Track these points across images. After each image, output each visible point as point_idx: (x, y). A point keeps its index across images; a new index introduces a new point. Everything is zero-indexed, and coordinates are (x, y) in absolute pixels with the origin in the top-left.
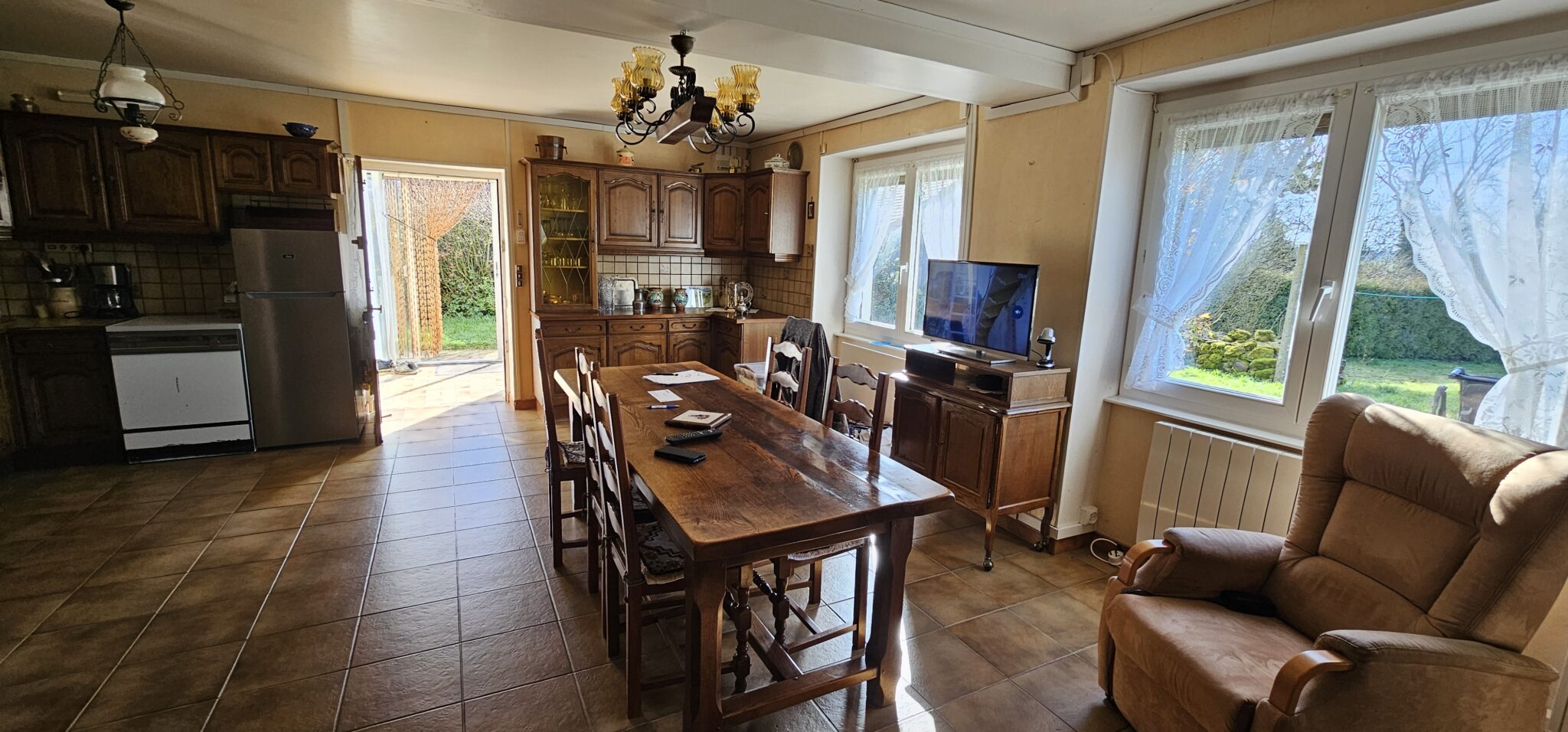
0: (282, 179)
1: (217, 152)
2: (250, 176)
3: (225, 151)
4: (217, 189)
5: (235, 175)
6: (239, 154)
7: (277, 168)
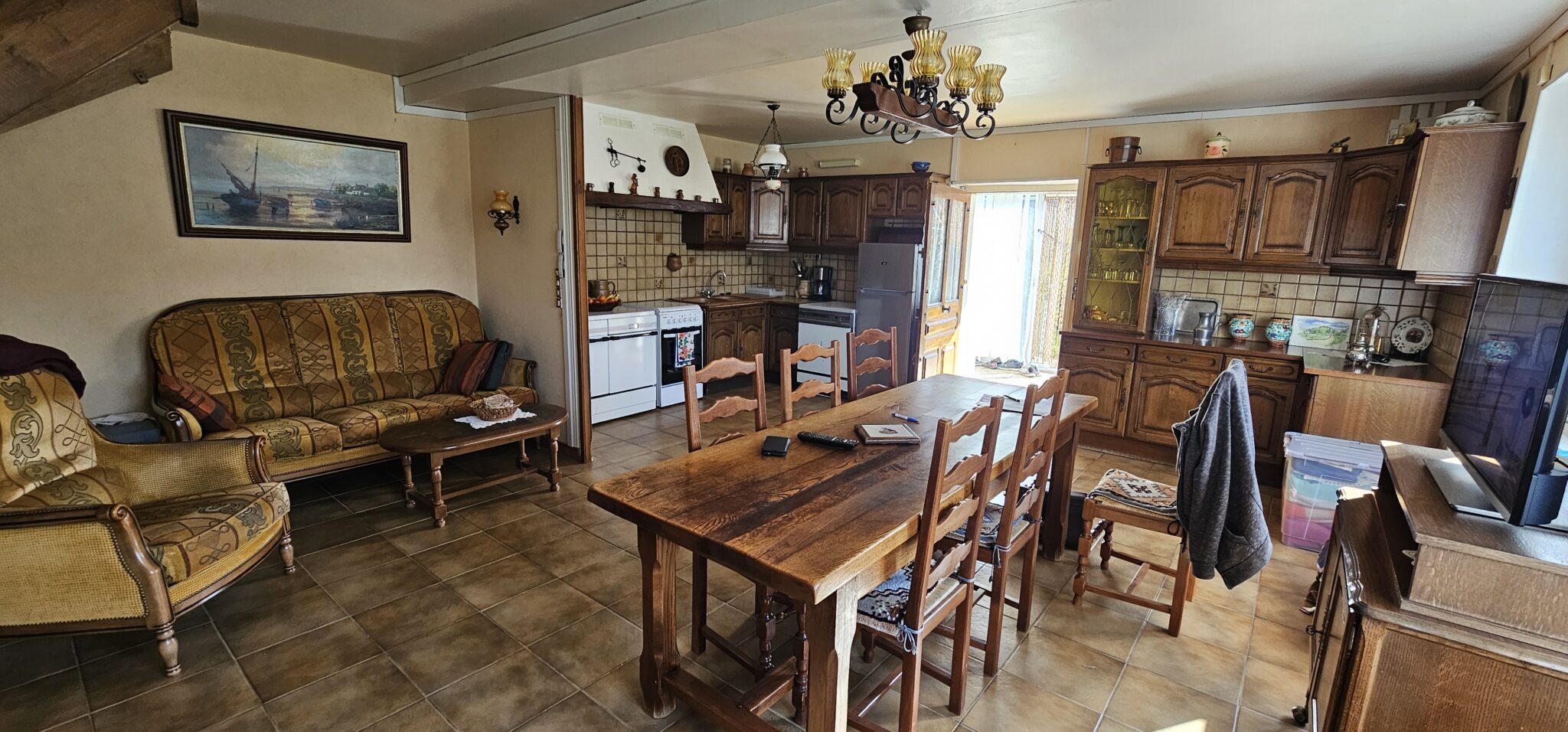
0: (900, 207)
1: (871, 189)
2: (885, 206)
3: (875, 189)
4: (868, 216)
5: (878, 206)
6: (882, 190)
7: (899, 197)
